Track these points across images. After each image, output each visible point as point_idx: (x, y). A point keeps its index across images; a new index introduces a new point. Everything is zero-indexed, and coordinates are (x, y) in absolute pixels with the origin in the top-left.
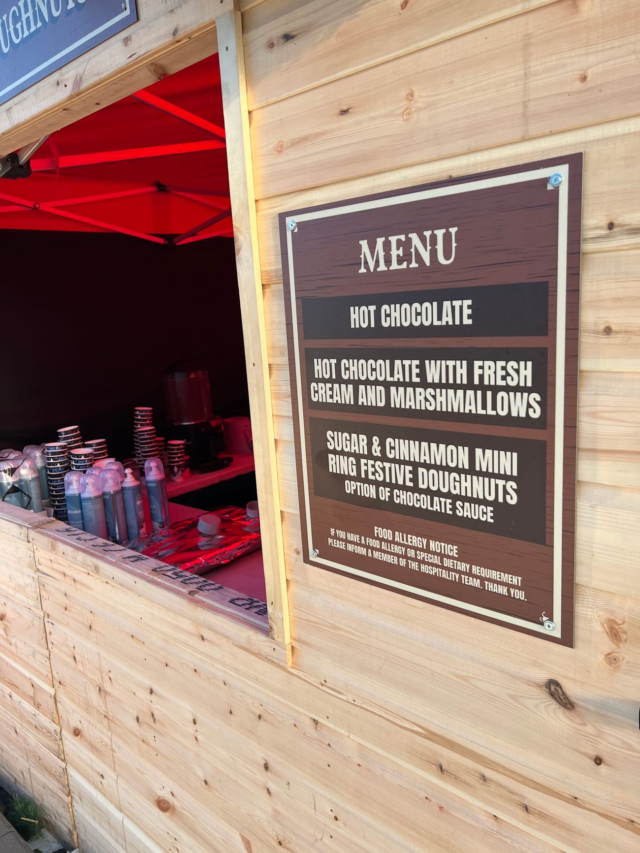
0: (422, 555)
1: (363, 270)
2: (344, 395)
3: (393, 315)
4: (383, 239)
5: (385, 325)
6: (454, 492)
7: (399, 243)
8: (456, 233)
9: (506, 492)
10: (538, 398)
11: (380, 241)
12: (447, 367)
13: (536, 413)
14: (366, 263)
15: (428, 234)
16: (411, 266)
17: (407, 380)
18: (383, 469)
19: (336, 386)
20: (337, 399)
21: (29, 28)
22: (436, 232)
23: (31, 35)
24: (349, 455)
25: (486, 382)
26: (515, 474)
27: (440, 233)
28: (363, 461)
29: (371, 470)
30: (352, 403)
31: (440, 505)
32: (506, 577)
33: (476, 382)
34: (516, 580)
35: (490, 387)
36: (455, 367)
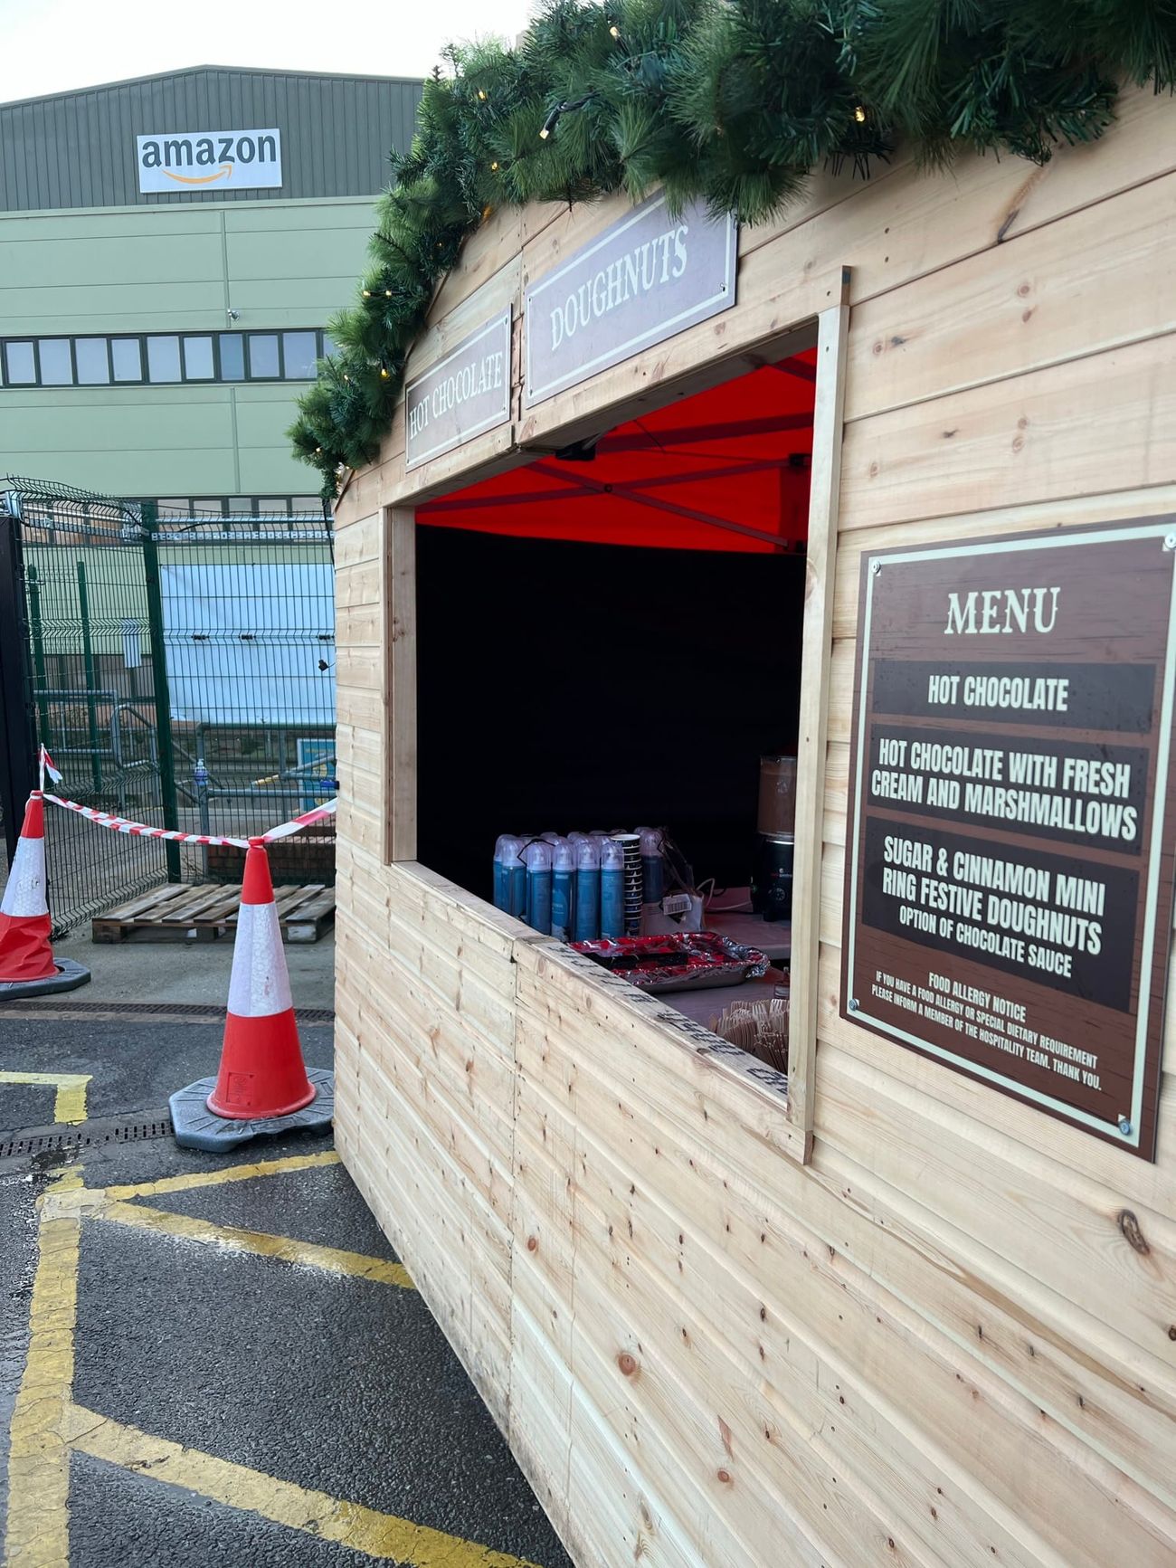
0: (983, 1017)
1: (949, 631)
2: (911, 790)
3: (979, 690)
4: (976, 594)
5: (968, 702)
6: (1028, 932)
7: (994, 601)
8: (1059, 594)
9: (1088, 937)
10: (1134, 814)
11: (972, 596)
12: (1034, 763)
13: (1129, 835)
14: (954, 622)
15: (1026, 592)
16: (1004, 631)
17: (987, 776)
18: (948, 894)
19: (903, 776)
20: (902, 794)
21: (614, 299)
22: (1036, 591)
23: (616, 308)
24: (908, 871)
25: (1077, 788)
26: (1100, 913)
27: (1040, 593)
28: (925, 881)
29: (933, 894)
30: (920, 801)
31: (1011, 949)
32: (1079, 1056)
33: (1066, 786)
34: (1090, 1060)
35: (1080, 795)
36: (1043, 764)
